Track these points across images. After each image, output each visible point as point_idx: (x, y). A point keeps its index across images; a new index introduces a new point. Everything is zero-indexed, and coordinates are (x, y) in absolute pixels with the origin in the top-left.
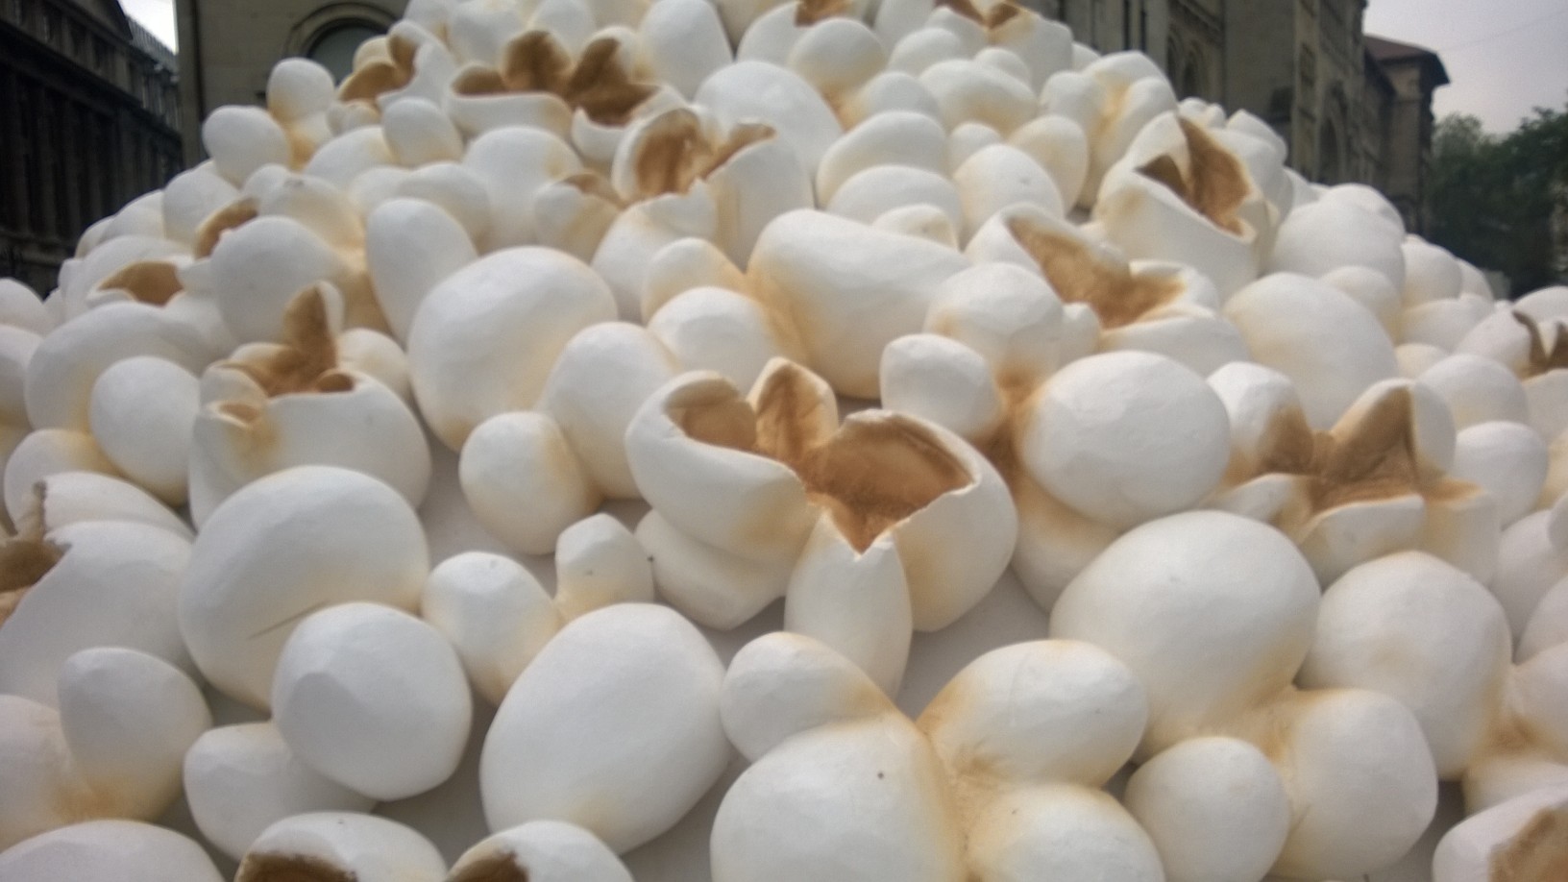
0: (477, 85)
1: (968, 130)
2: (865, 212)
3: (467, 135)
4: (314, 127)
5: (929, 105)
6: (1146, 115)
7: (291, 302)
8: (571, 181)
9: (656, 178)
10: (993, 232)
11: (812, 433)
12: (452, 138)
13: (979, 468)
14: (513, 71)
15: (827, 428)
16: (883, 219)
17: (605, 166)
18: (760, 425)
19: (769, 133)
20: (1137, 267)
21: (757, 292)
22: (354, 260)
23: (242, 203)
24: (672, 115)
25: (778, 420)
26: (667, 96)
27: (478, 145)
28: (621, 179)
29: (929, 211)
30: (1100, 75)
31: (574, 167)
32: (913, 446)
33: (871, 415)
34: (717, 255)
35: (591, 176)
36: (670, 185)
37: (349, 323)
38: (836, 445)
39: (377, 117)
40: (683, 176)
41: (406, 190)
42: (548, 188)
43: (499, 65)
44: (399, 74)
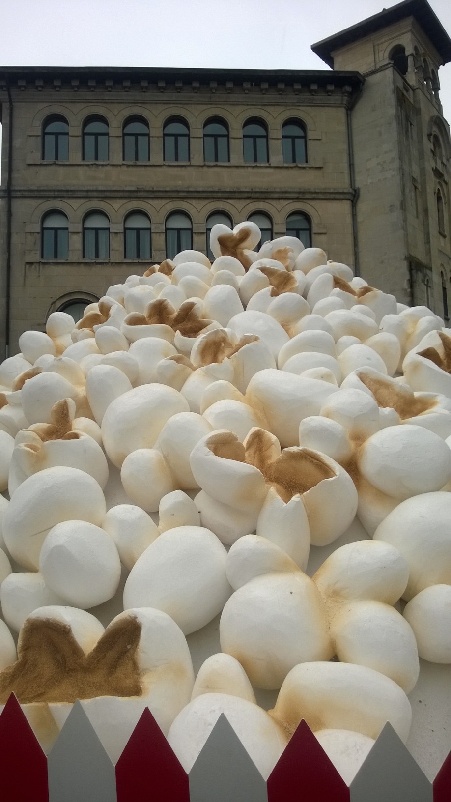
0: (135, 321)
1: (345, 339)
2: (297, 370)
3: (130, 342)
4: (65, 340)
5: (328, 329)
6: (426, 331)
7: (54, 406)
8: (172, 359)
9: (209, 358)
10: (352, 378)
11: (269, 457)
12: (124, 343)
13: (339, 471)
14: (150, 316)
15: (275, 455)
16: (304, 373)
17: (188, 354)
18: (246, 454)
19: (256, 339)
20: (416, 394)
21: (249, 402)
22: (81, 391)
23: (34, 369)
24: (216, 332)
25: (255, 453)
26: (215, 325)
27: (133, 345)
28: (194, 358)
29: (324, 370)
30: (406, 316)
31: (175, 354)
32: (312, 462)
33: (294, 449)
34: (233, 388)
35: (181, 357)
36: (215, 360)
37: (77, 416)
38: (279, 462)
39: (93, 334)
40: (220, 358)
41: (104, 362)
42: (163, 361)
43: (145, 314)
44: (103, 318)
